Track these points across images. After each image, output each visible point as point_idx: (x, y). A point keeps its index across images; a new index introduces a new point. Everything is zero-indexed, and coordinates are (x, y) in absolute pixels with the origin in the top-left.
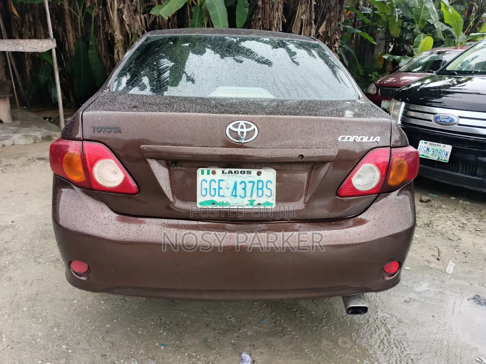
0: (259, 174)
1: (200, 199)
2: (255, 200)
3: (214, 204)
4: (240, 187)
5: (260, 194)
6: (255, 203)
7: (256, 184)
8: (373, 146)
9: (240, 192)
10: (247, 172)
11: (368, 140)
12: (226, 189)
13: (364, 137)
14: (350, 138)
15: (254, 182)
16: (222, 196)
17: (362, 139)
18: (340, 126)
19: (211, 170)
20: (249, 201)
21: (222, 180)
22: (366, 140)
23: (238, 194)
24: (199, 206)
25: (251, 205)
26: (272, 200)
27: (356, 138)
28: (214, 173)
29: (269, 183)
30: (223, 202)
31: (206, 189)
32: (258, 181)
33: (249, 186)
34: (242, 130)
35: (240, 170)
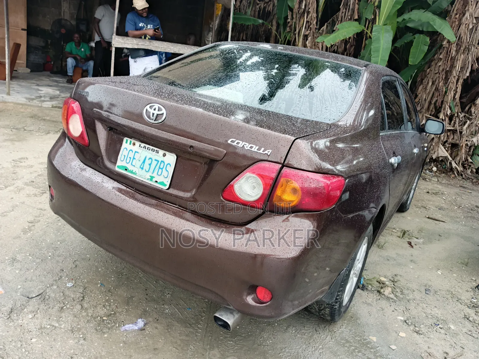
0: (164, 155)
1: (119, 163)
2: (154, 177)
3: (126, 170)
4: (148, 162)
5: (159, 173)
6: (154, 180)
7: (159, 163)
8: (262, 158)
9: (146, 166)
10: (156, 151)
11: (257, 150)
12: (138, 160)
13: (254, 146)
14: (240, 143)
15: (158, 161)
16: (133, 165)
17: (251, 147)
18: (235, 129)
19: (133, 141)
20: (150, 176)
21: (137, 152)
22: (256, 150)
23: (144, 168)
24: (117, 169)
25: (150, 180)
26: (167, 182)
27: (246, 145)
28: (134, 144)
29: (169, 165)
30: (133, 170)
31: (125, 156)
32: (162, 161)
33: (154, 163)
34: (154, 112)
35: (151, 147)
